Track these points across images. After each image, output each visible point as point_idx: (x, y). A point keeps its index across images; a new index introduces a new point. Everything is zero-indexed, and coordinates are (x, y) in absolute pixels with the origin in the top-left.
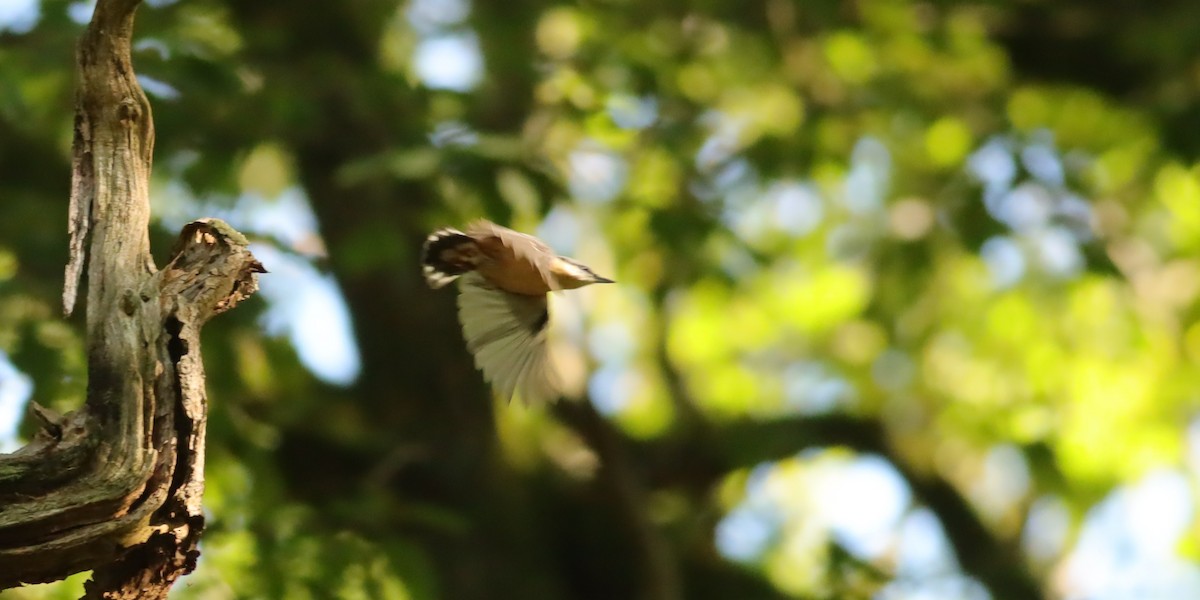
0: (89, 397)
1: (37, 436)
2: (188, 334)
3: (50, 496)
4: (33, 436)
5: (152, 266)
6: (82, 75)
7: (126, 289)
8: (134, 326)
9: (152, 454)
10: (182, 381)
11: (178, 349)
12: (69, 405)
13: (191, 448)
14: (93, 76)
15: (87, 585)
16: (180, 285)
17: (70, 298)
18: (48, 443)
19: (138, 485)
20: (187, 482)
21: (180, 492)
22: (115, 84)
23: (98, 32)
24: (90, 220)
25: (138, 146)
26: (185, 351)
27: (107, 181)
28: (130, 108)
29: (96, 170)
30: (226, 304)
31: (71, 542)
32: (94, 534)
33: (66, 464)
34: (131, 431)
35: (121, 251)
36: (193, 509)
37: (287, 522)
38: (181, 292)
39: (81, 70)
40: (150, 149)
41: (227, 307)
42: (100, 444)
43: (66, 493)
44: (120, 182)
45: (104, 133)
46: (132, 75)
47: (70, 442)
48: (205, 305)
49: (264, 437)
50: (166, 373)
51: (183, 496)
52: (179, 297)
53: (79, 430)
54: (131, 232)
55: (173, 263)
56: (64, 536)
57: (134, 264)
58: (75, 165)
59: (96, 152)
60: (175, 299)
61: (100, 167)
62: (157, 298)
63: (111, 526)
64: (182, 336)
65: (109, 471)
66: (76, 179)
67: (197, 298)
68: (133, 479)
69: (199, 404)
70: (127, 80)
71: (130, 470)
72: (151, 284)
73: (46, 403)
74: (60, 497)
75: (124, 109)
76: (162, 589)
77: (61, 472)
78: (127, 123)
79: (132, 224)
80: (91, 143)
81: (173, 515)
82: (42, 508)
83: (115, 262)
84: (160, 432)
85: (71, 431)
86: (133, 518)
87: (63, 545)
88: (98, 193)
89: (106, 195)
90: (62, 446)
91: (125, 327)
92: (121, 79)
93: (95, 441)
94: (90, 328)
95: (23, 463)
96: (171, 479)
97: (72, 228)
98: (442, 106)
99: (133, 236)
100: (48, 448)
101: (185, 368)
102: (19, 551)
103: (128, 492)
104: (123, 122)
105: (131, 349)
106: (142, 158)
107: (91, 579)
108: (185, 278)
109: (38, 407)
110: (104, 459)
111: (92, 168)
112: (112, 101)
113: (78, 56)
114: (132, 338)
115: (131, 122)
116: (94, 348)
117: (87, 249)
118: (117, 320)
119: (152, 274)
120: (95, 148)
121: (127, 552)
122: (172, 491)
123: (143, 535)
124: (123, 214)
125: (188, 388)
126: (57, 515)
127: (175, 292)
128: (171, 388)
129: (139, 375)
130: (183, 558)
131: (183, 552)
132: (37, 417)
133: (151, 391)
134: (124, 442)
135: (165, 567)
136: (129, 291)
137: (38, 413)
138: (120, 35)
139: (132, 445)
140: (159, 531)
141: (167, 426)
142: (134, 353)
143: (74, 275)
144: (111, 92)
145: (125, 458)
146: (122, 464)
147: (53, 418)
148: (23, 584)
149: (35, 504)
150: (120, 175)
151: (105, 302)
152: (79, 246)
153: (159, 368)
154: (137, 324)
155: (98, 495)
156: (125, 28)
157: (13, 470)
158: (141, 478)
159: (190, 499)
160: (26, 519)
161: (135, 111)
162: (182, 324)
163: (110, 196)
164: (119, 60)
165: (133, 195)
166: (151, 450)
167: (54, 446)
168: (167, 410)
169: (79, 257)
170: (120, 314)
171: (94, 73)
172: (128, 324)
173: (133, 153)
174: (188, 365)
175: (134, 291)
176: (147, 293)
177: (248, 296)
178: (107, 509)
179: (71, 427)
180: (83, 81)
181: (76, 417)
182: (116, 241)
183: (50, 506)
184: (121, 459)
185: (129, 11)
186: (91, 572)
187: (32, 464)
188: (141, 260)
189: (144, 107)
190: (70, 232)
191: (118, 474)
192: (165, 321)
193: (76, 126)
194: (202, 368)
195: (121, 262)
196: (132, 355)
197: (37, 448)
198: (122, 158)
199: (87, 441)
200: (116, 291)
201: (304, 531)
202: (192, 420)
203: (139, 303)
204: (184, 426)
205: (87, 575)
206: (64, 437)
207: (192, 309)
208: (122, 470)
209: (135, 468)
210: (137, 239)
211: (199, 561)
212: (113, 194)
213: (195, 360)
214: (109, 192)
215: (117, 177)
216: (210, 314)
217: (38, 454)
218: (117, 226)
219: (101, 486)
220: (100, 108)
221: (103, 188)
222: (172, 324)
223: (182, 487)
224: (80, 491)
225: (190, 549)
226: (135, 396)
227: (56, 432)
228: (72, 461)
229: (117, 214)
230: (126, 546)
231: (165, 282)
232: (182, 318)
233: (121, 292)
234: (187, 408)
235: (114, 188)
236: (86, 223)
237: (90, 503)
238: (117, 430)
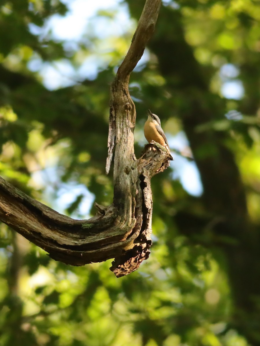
0: (114, 201)
1: (97, 214)
2: (147, 180)
3: (101, 233)
4: (95, 214)
5: (135, 158)
6: (112, 95)
7: (126, 165)
8: (129, 178)
9: (135, 219)
10: (145, 196)
11: (143, 185)
12: (107, 204)
13: (148, 218)
14: (116, 96)
15: (113, 263)
16: (144, 164)
17: (108, 168)
18: (100, 216)
19: (130, 230)
20: (146, 229)
21: (144, 233)
22: (123, 98)
23: (118, 81)
24: (115, 143)
25: (131, 118)
26: (146, 186)
27: (120, 130)
28: (128, 106)
29: (117, 126)
30: (159, 171)
31: (108, 249)
32: (115, 246)
33: (106, 223)
34: (128, 212)
35: (125, 153)
36: (148, 238)
37: (178, 242)
38: (144, 167)
39: (112, 93)
40: (135, 120)
41: (160, 172)
42: (117, 216)
43: (106, 233)
44: (125, 130)
45: (119, 114)
46: (129, 95)
47: (107, 216)
48: (153, 171)
49: (172, 211)
50: (139, 193)
51: (145, 234)
52: (144, 168)
53: (110, 212)
54: (128, 147)
55: (142, 157)
56: (106, 247)
57: (129, 157)
58: (110, 124)
59: (117, 120)
60: (142, 169)
61: (118, 125)
62: (137, 169)
63: (121, 243)
64: (145, 181)
65: (120, 225)
66: (110, 129)
67: (150, 169)
68: (128, 228)
69: (150, 203)
70: (127, 97)
71: (127, 225)
72: (134, 164)
73: (99, 203)
74: (104, 234)
75: (126, 106)
76: (137, 264)
77: (105, 226)
78: (127, 111)
79: (129, 144)
80: (115, 117)
81: (141, 240)
82: (98, 238)
83: (123, 157)
84: (137, 213)
85: (108, 212)
86: (128, 241)
87: (105, 250)
88: (117, 134)
89: (120, 135)
90: (105, 217)
91: (126, 178)
92: (125, 96)
93: (116, 216)
94: (115, 178)
95: (92, 223)
96: (141, 228)
97: (109, 145)
98: (230, 105)
99: (129, 148)
100: (100, 218)
101: (146, 191)
102: (90, 252)
103: (126, 232)
104: (126, 110)
105: (128, 185)
106: (132, 122)
107: (114, 261)
108: (146, 162)
109: (97, 204)
110: (119, 222)
111: (115, 125)
112: (122, 103)
113: (111, 89)
114: (128, 182)
115: (128, 111)
116: (116, 185)
117: (114, 152)
118: (123, 176)
119: (135, 161)
120: (116, 119)
121: (126, 252)
122: (141, 232)
123: (131, 246)
124: (126, 141)
125: (147, 198)
126: (103, 240)
127: (143, 167)
128: (141, 198)
129: (130, 194)
130: (145, 254)
131: (144, 252)
132: (96, 207)
133: (134, 199)
134: (125, 216)
135: (139, 257)
136: (127, 166)
137: (97, 206)
138: (125, 82)
139: (128, 217)
140: (137, 245)
141: (140, 211)
142: (129, 187)
143: (109, 161)
144: (122, 101)
145: (126, 221)
146: (125, 223)
147: (102, 208)
148: (92, 262)
149: (96, 236)
150: (125, 128)
151: (119, 170)
152: (111, 151)
153: (137, 192)
154: (130, 177)
155: (116, 234)
156: (127, 79)
157: (89, 225)
158: (131, 228)
159: (147, 235)
160: (93, 241)
161: (130, 107)
162: (145, 177)
163: (121, 135)
164: (125, 90)
165: (129, 134)
166: (134, 219)
167: (102, 217)
168: (140, 205)
169: (111, 155)
170: (125, 174)
171: (116, 94)
172: (127, 177)
173: (129, 121)
174: (147, 191)
175: (129, 166)
176: (133, 167)
177: (167, 168)
178: (119, 238)
179: (108, 211)
180: (113, 97)
181: (110, 208)
182: (123, 150)
183: (101, 237)
184: (124, 222)
185: (128, 74)
186: (114, 259)
187: (95, 223)
188: (131, 156)
189: (133, 106)
190: (108, 147)
191: (123, 226)
192: (139, 176)
193: (110, 112)
194: (151, 191)
195: (125, 157)
196: (128, 187)
197: (97, 218)
198: (126, 122)
199: (113, 216)
200: (123, 167)
201: (184, 244)
202: (148, 209)
203: (131, 170)
204: (145, 211)
205: (113, 260)
206: (105, 214)
207: (148, 172)
208: (125, 225)
209: (129, 225)
210: (130, 149)
211: (150, 255)
212: (122, 134)
213: (149, 189)
214: (121, 134)
215: (124, 129)
216: (154, 174)
217: (97, 220)
218: (124, 145)
219: (118, 230)
220: (118, 106)
221: (119, 132)
222: (141, 177)
223: (144, 231)
224: (111, 232)
225: (147, 251)
226: (129, 201)
227: (103, 212)
228: (108, 222)
229: (124, 141)
230: (126, 250)
231: (139, 163)
232: (145, 175)
233: (125, 167)
234: (146, 205)
235: (123, 132)
236: (113, 144)
237: (114, 236)
238: (123, 212)
